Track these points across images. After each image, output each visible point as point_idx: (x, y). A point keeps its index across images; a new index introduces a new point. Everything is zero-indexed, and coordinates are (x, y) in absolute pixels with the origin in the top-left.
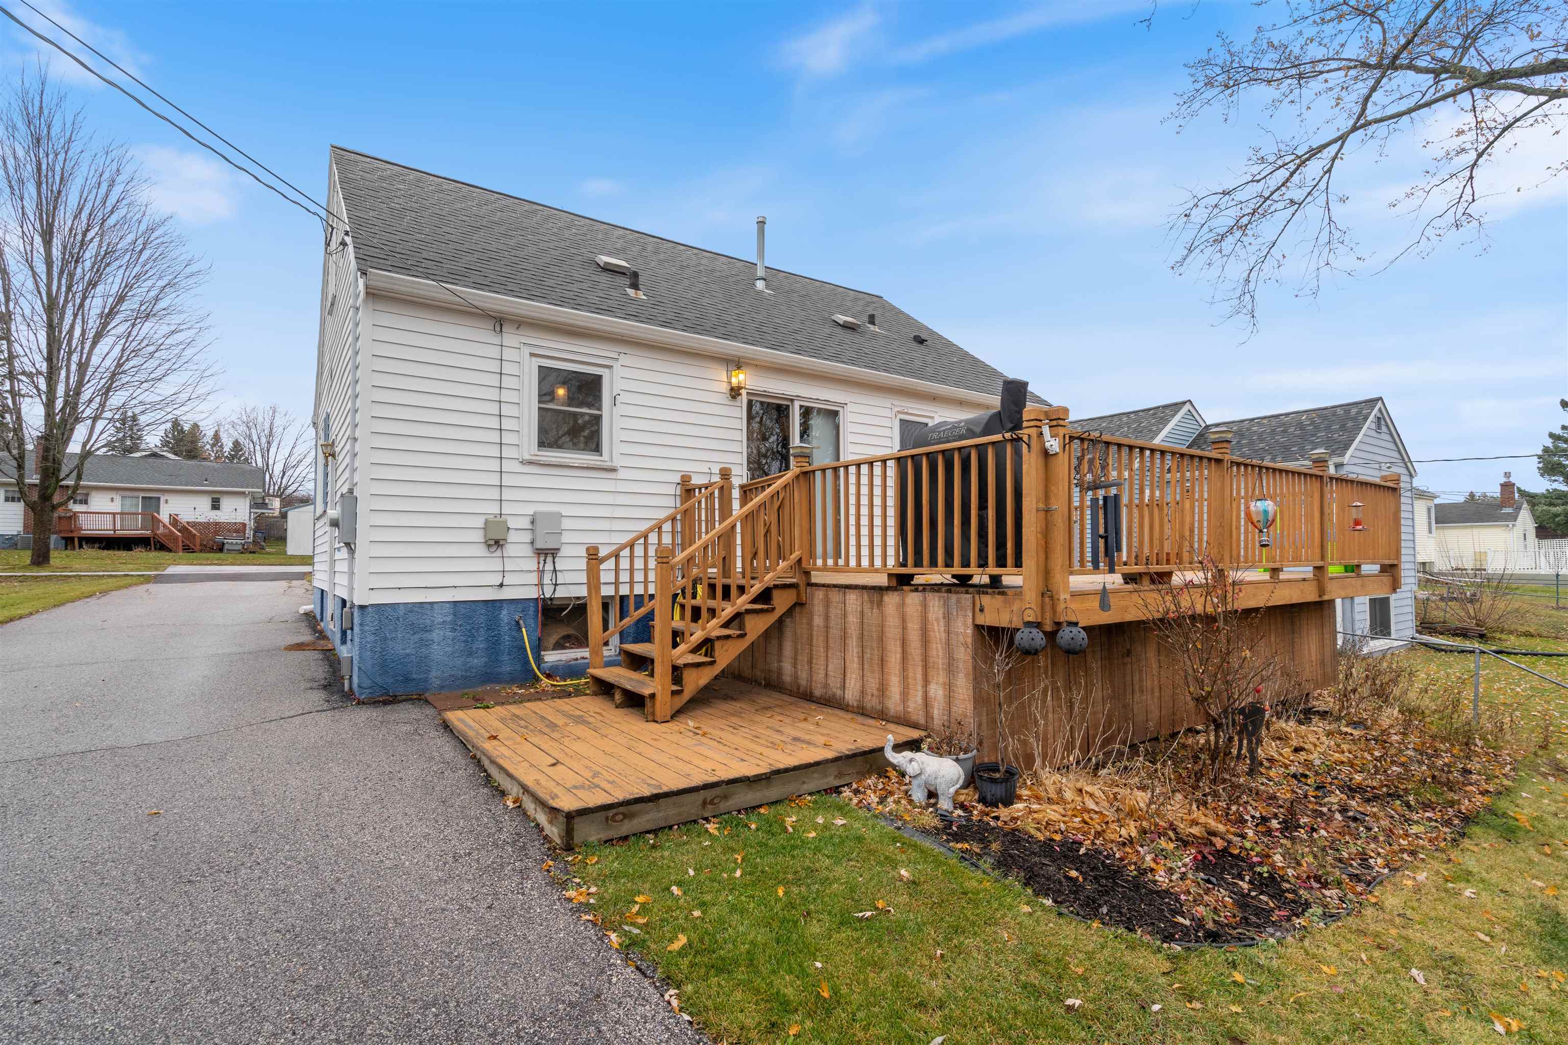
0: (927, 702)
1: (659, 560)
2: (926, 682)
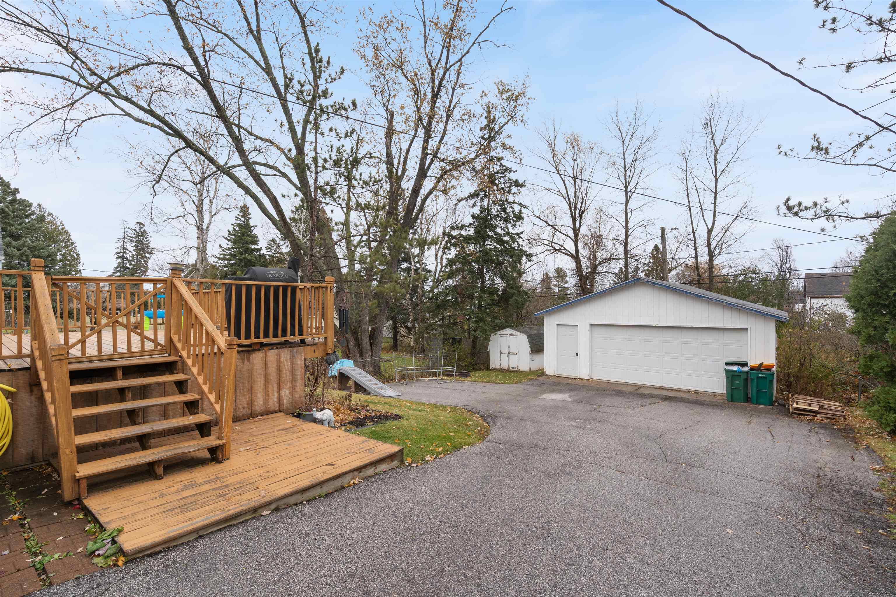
0: (280, 399)
1: (228, 347)
2: (279, 389)
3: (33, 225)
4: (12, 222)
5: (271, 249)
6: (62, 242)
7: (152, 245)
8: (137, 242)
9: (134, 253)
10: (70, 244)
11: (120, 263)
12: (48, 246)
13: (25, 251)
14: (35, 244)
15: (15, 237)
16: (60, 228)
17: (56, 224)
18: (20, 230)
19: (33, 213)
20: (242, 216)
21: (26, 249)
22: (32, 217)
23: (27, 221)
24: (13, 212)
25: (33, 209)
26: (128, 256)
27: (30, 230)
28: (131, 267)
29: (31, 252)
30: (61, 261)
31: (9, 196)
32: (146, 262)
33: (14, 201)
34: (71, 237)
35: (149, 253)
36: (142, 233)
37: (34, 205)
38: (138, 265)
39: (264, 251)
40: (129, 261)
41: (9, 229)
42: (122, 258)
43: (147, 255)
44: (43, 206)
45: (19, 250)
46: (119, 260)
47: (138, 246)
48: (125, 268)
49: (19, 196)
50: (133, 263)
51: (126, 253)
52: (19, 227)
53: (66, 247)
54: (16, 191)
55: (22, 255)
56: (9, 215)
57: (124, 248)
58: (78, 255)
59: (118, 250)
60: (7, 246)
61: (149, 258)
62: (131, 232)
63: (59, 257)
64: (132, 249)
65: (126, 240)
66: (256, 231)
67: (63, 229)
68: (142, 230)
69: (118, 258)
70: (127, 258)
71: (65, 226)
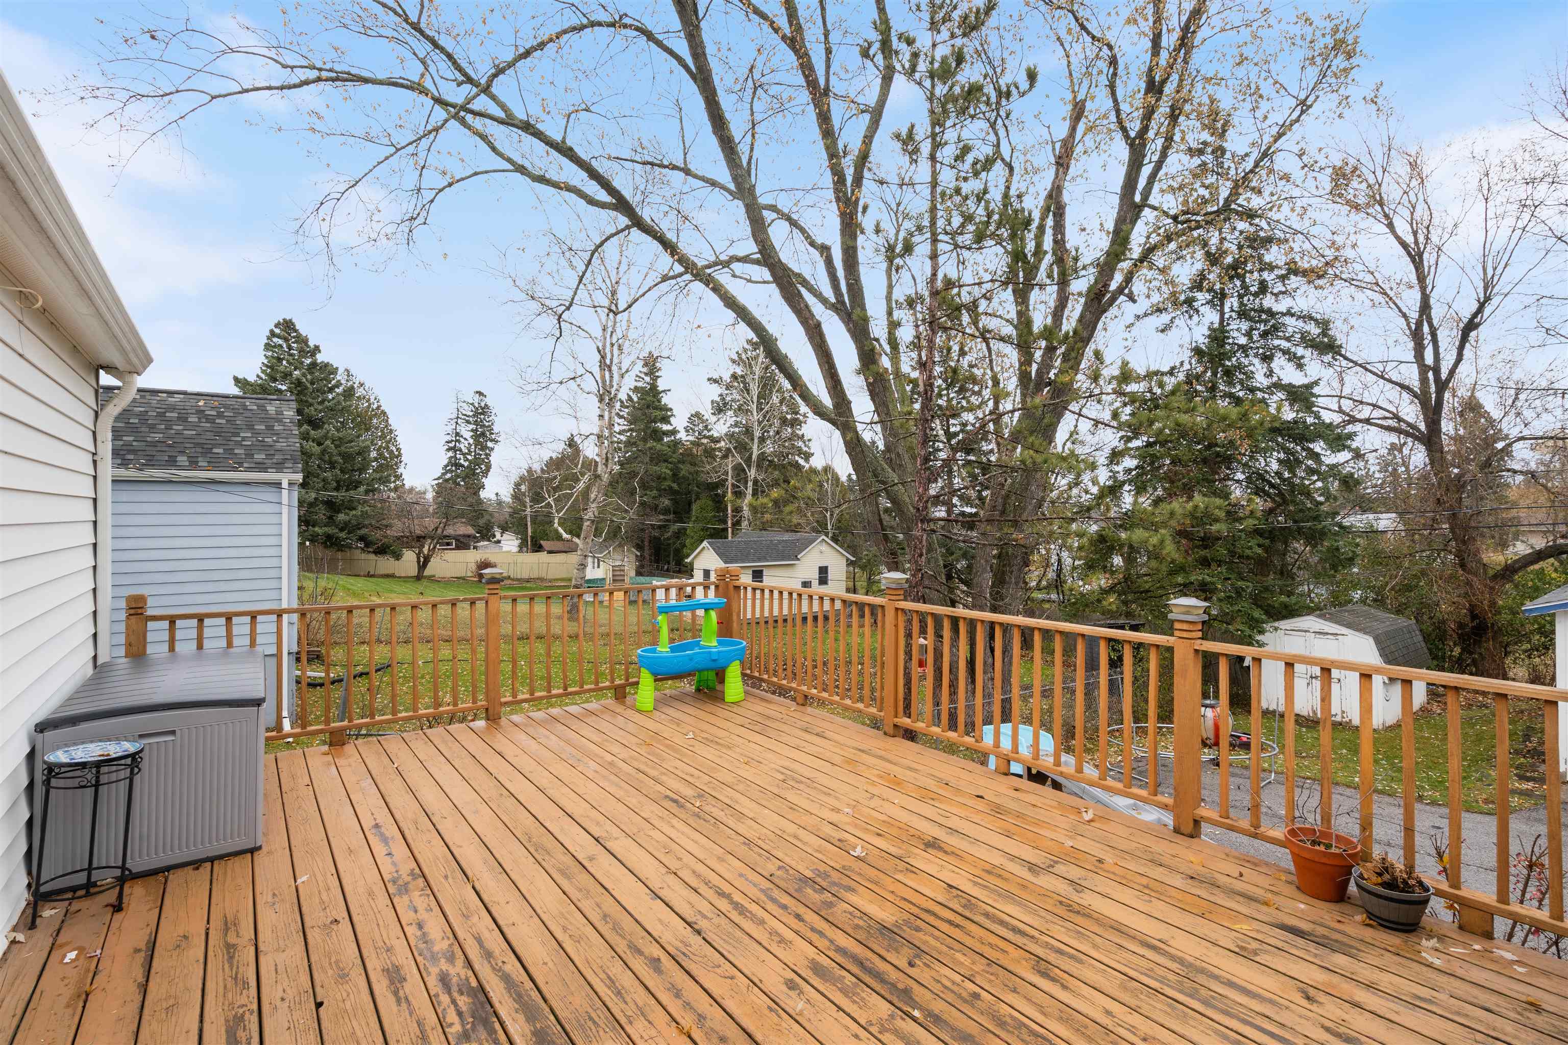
3: (339, 403)
4: (310, 400)
5: (694, 431)
6: (377, 428)
7: (496, 429)
8: (476, 423)
9: (471, 441)
10: (387, 434)
11: (451, 457)
12: (358, 437)
13: (328, 446)
14: (340, 435)
15: (315, 424)
16: (375, 406)
17: (369, 400)
18: (320, 411)
19: (339, 384)
20: (646, 374)
21: (328, 442)
22: (337, 390)
23: (330, 397)
24: (312, 383)
25: (338, 378)
26: (463, 446)
27: (333, 410)
28: (466, 464)
29: (336, 446)
30: (376, 459)
31: (306, 357)
32: (488, 455)
33: (314, 365)
34: (390, 421)
35: (492, 440)
36: (483, 409)
37: (341, 371)
38: (477, 462)
39: (682, 435)
40: (464, 454)
41: (306, 410)
42: (454, 449)
43: (490, 444)
44: (352, 372)
45: (319, 444)
46: (451, 454)
47: (476, 430)
48: (458, 465)
49: (320, 358)
50: (469, 457)
51: (459, 441)
52: (320, 407)
53: (383, 437)
54: (317, 349)
55: (324, 452)
56: (306, 388)
57: (457, 434)
58: (398, 450)
59: (449, 438)
60: (304, 439)
61: (492, 449)
62: (466, 407)
63: (373, 454)
64: (468, 435)
65: (459, 421)
66: (665, 400)
67: (379, 407)
68: (483, 404)
69: (449, 449)
70: (460, 450)
71: (382, 403)
